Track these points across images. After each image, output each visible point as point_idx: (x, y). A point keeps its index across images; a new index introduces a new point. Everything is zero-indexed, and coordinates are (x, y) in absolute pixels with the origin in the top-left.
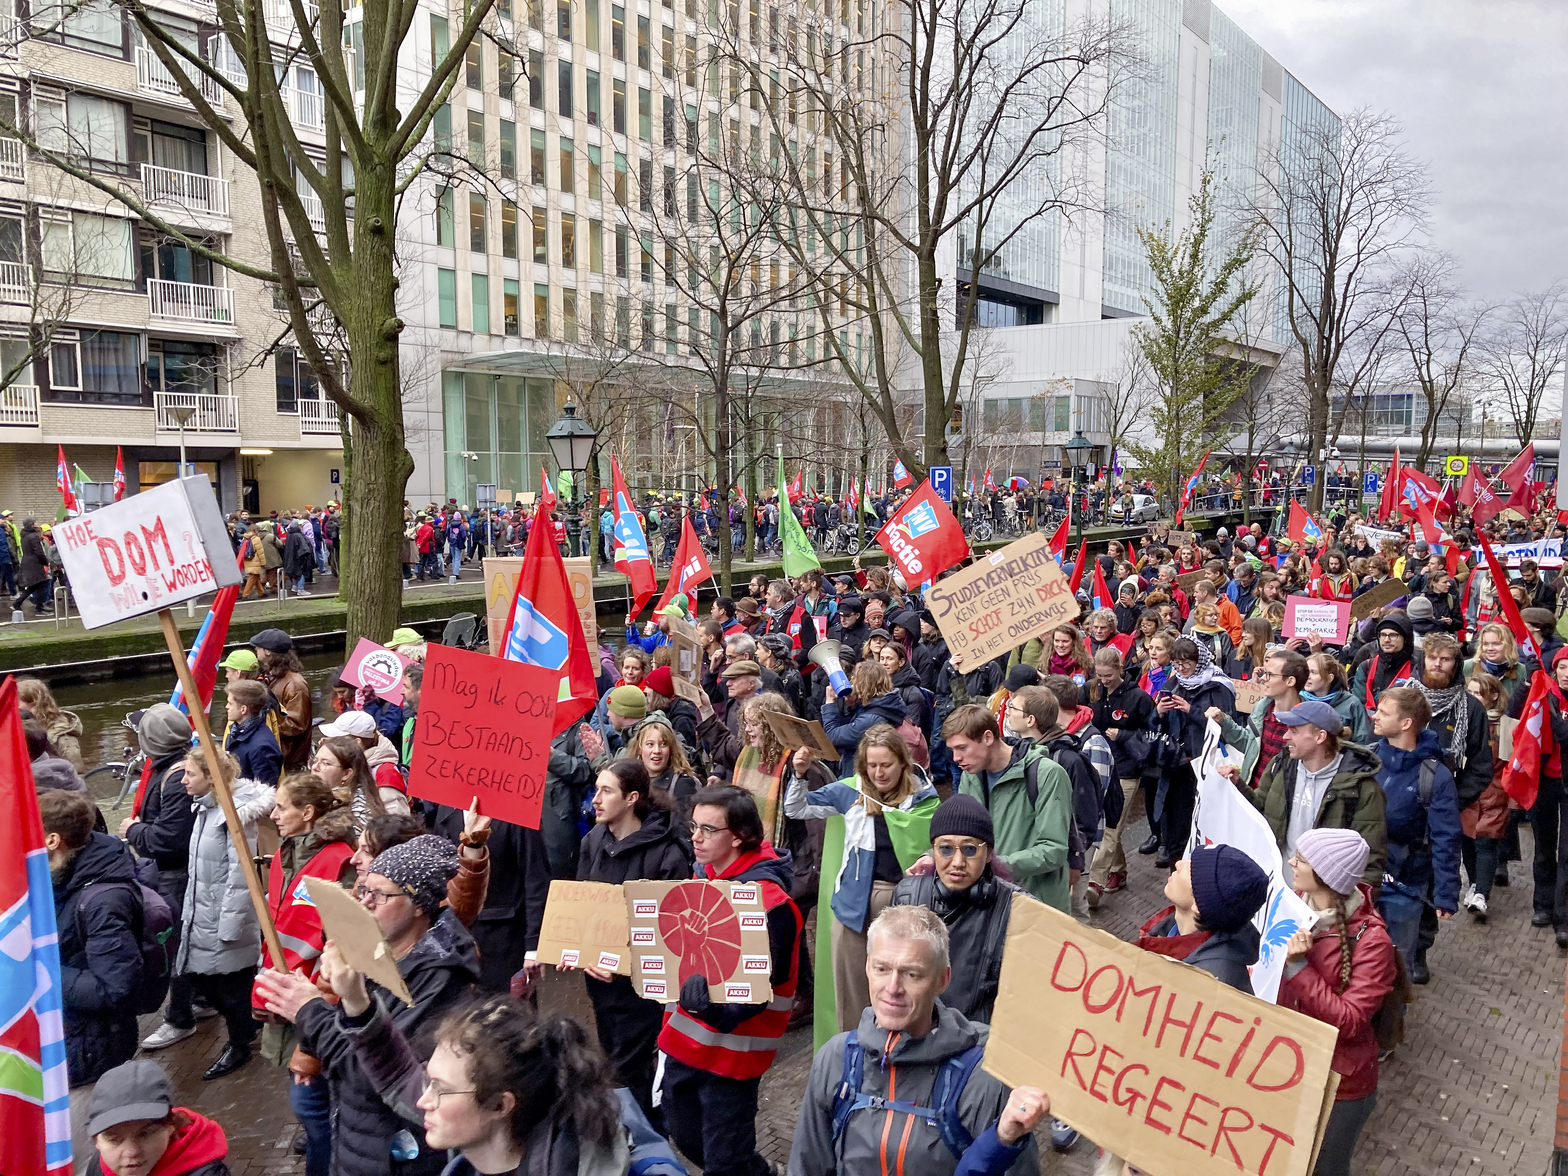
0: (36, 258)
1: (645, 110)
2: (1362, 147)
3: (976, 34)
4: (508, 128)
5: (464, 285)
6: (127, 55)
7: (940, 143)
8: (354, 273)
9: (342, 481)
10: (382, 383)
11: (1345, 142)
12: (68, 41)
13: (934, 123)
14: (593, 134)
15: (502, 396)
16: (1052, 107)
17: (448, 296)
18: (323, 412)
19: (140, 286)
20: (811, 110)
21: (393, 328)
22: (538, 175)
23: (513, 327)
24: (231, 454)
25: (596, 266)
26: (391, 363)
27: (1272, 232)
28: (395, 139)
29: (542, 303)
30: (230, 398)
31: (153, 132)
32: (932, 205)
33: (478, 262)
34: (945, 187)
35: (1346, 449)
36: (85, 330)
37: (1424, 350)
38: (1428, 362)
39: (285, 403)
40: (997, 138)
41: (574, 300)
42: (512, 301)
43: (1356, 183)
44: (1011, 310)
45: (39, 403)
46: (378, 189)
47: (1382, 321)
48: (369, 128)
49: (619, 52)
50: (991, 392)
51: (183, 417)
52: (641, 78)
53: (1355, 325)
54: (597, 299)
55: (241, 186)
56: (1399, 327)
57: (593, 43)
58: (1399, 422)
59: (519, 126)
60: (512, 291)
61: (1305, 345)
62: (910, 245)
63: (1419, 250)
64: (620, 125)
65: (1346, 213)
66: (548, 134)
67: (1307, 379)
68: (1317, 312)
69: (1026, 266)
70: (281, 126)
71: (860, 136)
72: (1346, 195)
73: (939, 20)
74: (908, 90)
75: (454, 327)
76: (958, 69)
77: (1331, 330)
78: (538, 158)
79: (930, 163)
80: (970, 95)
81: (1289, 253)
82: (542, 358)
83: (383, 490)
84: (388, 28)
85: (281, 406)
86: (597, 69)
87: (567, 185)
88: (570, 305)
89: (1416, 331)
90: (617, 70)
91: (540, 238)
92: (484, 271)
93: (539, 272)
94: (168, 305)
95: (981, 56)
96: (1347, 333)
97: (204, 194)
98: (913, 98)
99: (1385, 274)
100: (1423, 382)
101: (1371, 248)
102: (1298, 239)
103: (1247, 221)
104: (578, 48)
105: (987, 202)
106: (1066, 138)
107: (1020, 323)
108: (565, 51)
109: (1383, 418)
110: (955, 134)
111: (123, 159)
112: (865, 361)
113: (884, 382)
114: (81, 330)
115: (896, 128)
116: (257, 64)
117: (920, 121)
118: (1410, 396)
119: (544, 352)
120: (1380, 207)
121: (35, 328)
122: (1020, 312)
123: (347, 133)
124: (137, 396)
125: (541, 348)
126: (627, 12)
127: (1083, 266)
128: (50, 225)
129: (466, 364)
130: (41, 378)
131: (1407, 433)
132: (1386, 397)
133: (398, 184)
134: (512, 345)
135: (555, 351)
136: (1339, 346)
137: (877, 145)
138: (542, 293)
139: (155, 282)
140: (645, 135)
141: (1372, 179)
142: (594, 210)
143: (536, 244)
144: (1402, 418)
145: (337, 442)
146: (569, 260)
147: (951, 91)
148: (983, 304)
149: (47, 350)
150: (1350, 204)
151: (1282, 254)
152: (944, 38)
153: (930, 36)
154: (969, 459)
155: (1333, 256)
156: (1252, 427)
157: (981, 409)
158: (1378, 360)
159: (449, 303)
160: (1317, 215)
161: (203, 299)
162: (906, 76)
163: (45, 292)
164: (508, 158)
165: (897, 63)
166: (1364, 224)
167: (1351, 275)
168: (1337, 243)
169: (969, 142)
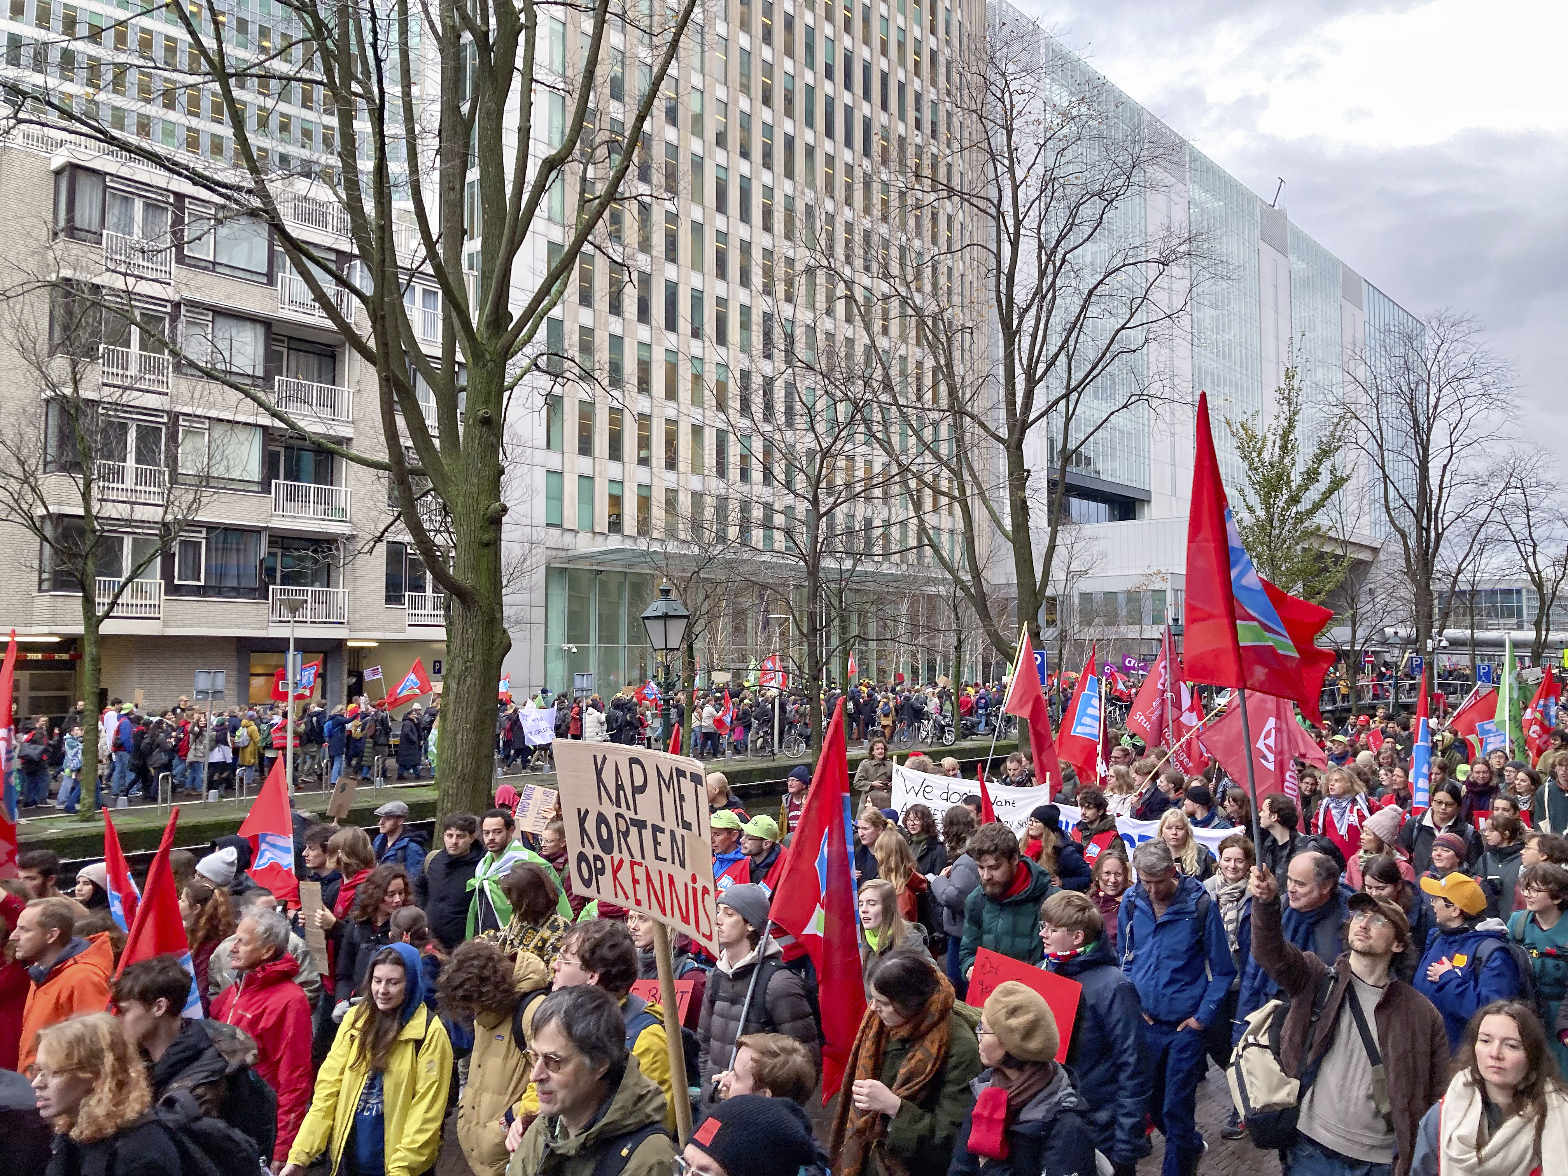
0: (172, 461)
1: (745, 325)
2: (1446, 345)
3: (1058, 242)
4: (616, 342)
5: (571, 485)
6: (270, 278)
7: (1026, 342)
8: (462, 461)
9: (444, 672)
10: (484, 564)
11: (1430, 341)
12: (219, 269)
13: (1020, 323)
14: (696, 347)
15: (604, 592)
16: (1135, 307)
17: (555, 496)
18: (429, 604)
19: (265, 487)
20: (903, 315)
21: (497, 512)
22: (644, 385)
23: (615, 525)
24: (340, 643)
25: (697, 467)
26: (493, 545)
27: (1361, 426)
28: (506, 338)
29: (644, 502)
30: (341, 592)
31: (289, 348)
32: (1019, 400)
33: (584, 465)
34: (1031, 382)
35: (1455, 643)
36: (211, 528)
37: (1529, 542)
38: (1534, 553)
39: (393, 595)
40: (1082, 338)
41: (676, 499)
42: (616, 501)
43: (1443, 379)
44: (1103, 508)
45: (163, 597)
46: (490, 383)
47: (1482, 512)
48: (482, 328)
49: (722, 272)
50: (1084, 585)
51: (294, 607)
52: (742, 296)
53: (1453, 516)
54: (697, 497)
55: (364, 395)
56: (1501, 519)
57: (697, 265)
58: (1511, 615)
59: (626, 340)
60: (616, 491)
61: (1404, 536)
62: (999, 439)
63: (1514, 444)
64: (722, 338)
65: (1435, 407)
66: (654, 347)
67: (1409, 572)
68: (1413, 503)
69: (1117, 465)
70: (401, 329)
71: (949, 339)
72: (1434, 390)
73: (1022, 231)
74: (994, 295)
75: (559, 526)
76: (1042, 274)
77: (1429, 521)
78: (644, 368)
79: (1017, 361)
80: (1054, 298)
81: (1381, 447)
82: (644, 554)
83: (480, 667)
84: (505, 239)
85: (389, 600)
86: (700, 288)
87: (671, 394)
88: (671, 504)
89: (1519, 523)
90: (720, 288)
91: (644, 442)
92: (589, 473)
93: (642, 475)
94: (289, 505)
95: (1063, 261)
96: (1446, 524)
97: (331, 403)
98: (999, 301)
99: (1481, 466)
100: (1531, 574)
101: (1463, 441)
102: (1388, 434)
103: (1335, 416)
104: (683, 270)
105: (1074, 396)
106: (1151, 336)
107: (1112, 519)
108: (671, 272)
109: (1493, 612)
110: (1040, 333)
111: (260, 372)
112: (957, 554)
113: (977, 575)
114: (208, 528)
115: (984, 330)
116: (383, 272)
117: (1006, 323)
118: (1519, 591)
119: (645, 548)
120: (1469, 402)
121: (165, 525)
122: (1112, 509)
123: (462, 333)
124: (254, 590)
125: (642, 544)
126: (730, 237)
127: (1174, 465)
128: (187, 432)
129: (570, 560)
130: (167, 574)
131: (1520, 627)
132: (1493, 592)
133: (508, 381)
134: (614, 542)
135: (656, 547)
136: (1439, 536)
137: (967, 346)
138: (644, 493)
139: (280, 483)
140: (745, 348)
141: (1460, 376)
142: (697, 415)
143: (640, 448)
144: (1513, 613)
145: (441, 634)
146: (671, 464)
147: (1036, 294)
148: (1075, 502)
149: (175, 548)
150: (1438, 399)
151: (1373, 447)
152: (1028, 246)
153: (1015, 245)
154: (1065, 652)
155: (1426, 449)
156: (1354, 616)
157: (1076, 601)
158: (1482, 550)
159: (555, 503)
160: (1406, 409)
161: (324, 499)
162: (993, 281)
163: (177, 492)
164: (616, 369)
165: (983, 270)
166: (1454, 416)
167: (1445, 466)
168: (1428, 436)
169: (1055, 340)
